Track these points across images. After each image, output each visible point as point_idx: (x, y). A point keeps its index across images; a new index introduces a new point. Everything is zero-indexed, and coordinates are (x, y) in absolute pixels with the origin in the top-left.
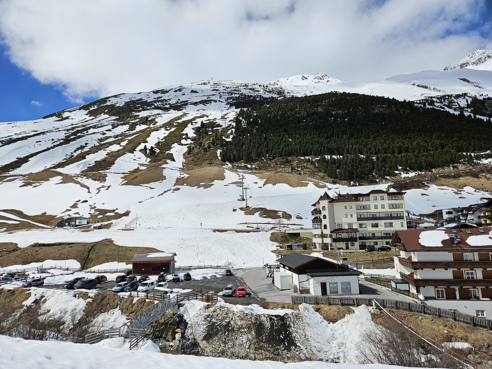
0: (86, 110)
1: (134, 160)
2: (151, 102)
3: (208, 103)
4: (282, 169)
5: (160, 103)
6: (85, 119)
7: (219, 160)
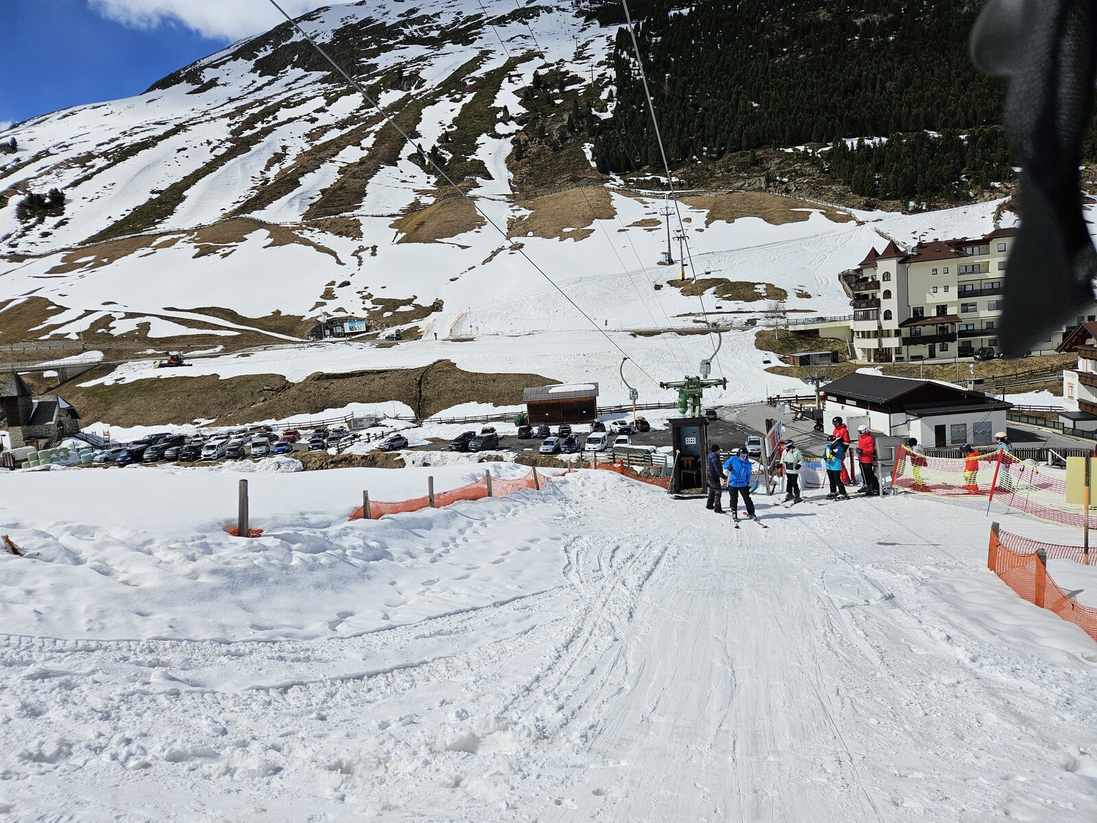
0: (250, 60)
1: (403, 181)
2: (394, 26)
3: (532, 17)
4: (742, 183)
5: (416, 27)
6: (254, 82)
7: (592, 169)
